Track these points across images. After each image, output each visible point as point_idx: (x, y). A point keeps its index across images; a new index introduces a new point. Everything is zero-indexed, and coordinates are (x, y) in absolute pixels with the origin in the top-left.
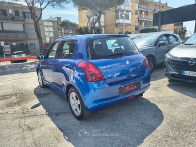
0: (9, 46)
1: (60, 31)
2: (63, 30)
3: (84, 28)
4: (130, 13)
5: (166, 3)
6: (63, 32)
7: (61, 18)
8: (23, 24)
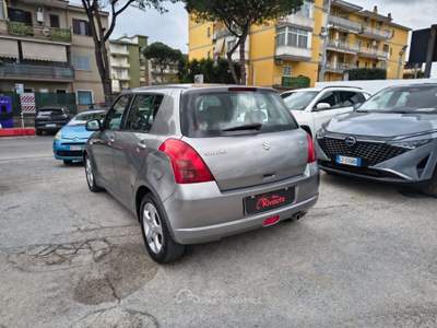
0: (32, 95)
1: (143, 68)
2: (150, 65)
3: (203, 62)
4: (310, 34)
5: (389, 15)
6: (151, 70)
7: (146, 38)
8: (67, 47)
